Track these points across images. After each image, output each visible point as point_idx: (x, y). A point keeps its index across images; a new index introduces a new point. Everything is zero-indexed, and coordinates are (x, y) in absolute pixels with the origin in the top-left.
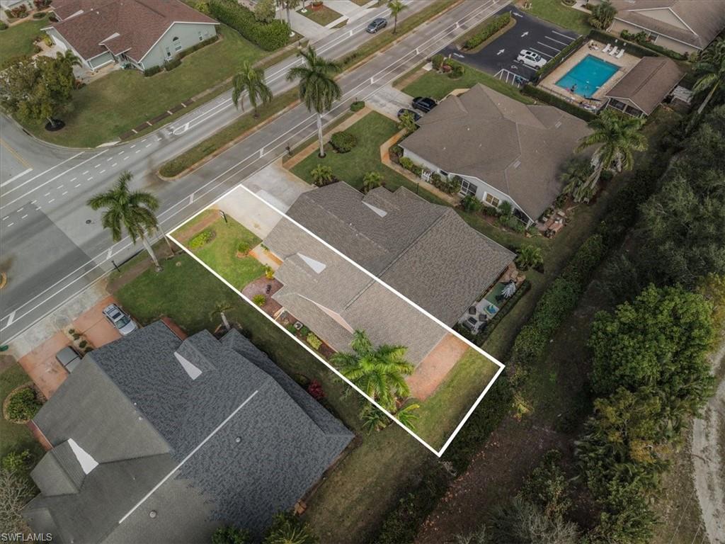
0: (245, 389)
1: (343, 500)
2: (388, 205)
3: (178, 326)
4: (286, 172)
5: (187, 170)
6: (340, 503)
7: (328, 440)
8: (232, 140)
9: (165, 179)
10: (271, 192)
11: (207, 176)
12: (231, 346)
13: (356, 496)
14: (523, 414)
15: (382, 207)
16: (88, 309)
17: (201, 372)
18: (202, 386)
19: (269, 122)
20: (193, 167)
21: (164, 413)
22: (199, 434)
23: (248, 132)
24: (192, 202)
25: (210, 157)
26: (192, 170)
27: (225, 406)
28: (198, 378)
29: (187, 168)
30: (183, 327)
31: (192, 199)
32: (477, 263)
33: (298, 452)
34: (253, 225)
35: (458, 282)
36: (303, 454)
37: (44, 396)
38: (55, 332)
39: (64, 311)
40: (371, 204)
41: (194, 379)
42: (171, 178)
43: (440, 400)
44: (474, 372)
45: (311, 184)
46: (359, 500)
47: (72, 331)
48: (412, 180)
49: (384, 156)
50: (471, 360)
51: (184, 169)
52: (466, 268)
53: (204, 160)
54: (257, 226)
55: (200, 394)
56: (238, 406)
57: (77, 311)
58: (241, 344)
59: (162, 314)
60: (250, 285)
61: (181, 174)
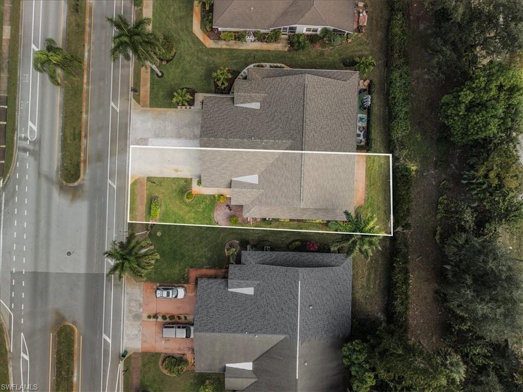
0: (291, 283)
1: (362, 280)
2: (256, 96)
3: (202, 268)
4: (148, 111)
5: (82, 165)
6: (363, 281)
7: (344, 267)
8: (81, 112)
9: (76, 184)
10: (157, 136)
11: (100, 157)
12: (254, 263)
13: (366, 274)
14: (415, 171)
15: (252, 100)
16: (141, 299)
17: (253, 288)
18: (263, 295)
19: (88, 72)
20: (82, 159)
21: (262, 324)
22: (291, 320)
23: (84, 95)
24: (115, 186)
25: (84, 141)
26: (85, 162)
27: (290, 299)
28: (255, 293)
29: (80, 163)
30: (206, 267)
31: (112, 184)
32: (343, 100)
33: (336, 285)
34: (173, 172)
35: (342, 123)
36: (339, 284)
37: (178, 354)
38: (141, 324)
39: (130, 311)
40: (242, 103)
41: (253, 294)
42: (79, 180)
43: (372, 197)
44: (377, 167)
45: (176, 108)
46: (369, 274)
47: (149, 317)
48: (241, 48)
49: (204, 39)
50: (371, 161)
51: (78, 165)
52: (340, 110)
53: (83, 147)
54: (177, 171)
55: (266, 300)
56: (297, 295)
57: (137, 305)
58: (256, 257)
59: (187, 270)
60: (215, 214)
61: (82, 172)
